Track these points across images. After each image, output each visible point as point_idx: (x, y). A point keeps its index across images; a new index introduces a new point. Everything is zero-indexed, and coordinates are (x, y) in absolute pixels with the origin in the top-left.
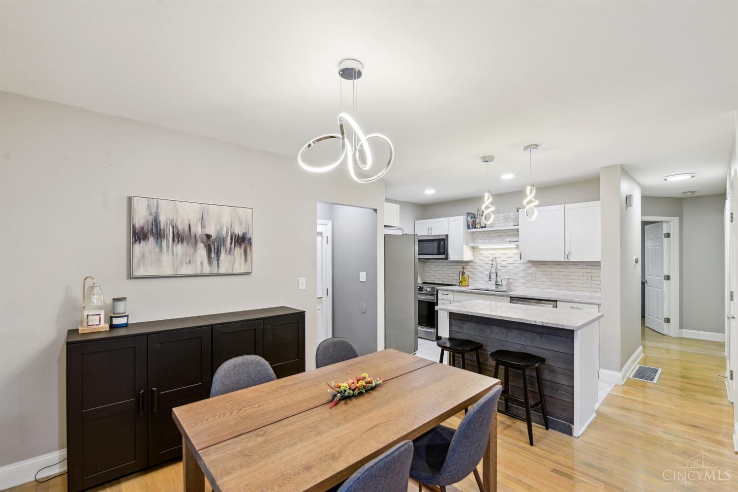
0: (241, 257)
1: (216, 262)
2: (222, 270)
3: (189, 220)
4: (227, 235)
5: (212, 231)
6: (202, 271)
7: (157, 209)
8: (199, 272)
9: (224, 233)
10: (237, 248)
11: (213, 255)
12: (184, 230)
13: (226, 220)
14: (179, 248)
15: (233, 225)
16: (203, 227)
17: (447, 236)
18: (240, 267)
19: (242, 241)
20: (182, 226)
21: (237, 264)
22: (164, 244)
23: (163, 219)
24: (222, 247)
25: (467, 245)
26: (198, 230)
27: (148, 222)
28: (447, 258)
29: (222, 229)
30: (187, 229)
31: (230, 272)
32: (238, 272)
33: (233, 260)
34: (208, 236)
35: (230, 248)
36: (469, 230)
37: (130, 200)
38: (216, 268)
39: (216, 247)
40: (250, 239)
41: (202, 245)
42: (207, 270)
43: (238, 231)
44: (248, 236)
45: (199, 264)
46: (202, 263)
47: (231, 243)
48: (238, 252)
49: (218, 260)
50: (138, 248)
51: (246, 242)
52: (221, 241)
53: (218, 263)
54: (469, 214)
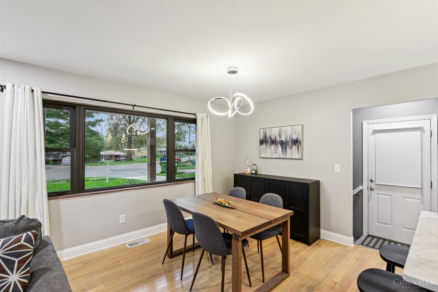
0: (296, 151)
1: (285, 153)
2: (288, 157)
3: (275, 135)
4: (289, 140)
5: (283, 139)
6: (280, 156)
7: (266, 132)
8: (279, 157)
9: (288, 139)
10: (294, 146)
11: (284, 150)
12: (274, 140)
13: (289, 133)
14: (273, 147)
15: (292, 135)
16: (280, 137)
18: (296, 155)
19: (296, 142)
20: (273, 138)
21: (294, 154)
22: (268, 145)
23: (267, 136)
24: (287, 146)
26: (278, 139)
27: (263, 137)
29: (287, 137)
30: (275, 139)
31: (291, 158)
32: (295, 158)
33: (292, 152)
34: (282, 141)
35: (291, 146)
37: (260, 130)
38: (285, 156)
39: (285, 146)
40: (300, 141)
41: (280, 145)
42: (282, 157)
43: (294, 137)
44: (299, 140)
45: (279, 153)
46: (280, 153)
47: (291, 144)
48: (295, 148)
49: (286, 152)
50: (261, 147)
51: (298, 143)
52: (287, 143)
53: (286, 153)
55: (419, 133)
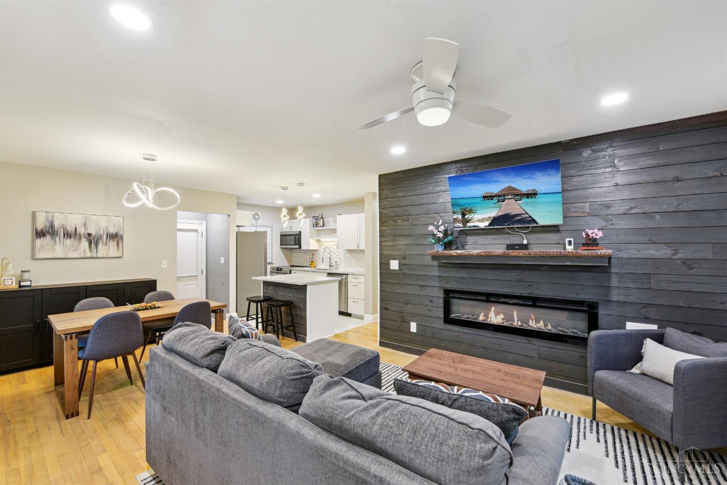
0: (114, 247)
1: (96, 250)
2: (100, 255)
3: (76, 225)
4: (104, 233)
5: (92, 231)
6: (85, 255)
7: (53, 218)
8: (82, 256)
9: (102, 232)
10: (111, 242)
11: (93, 246)
12: (72, 231)
13: (103, 224)
14: (68, 242)
15: (108, 227)
16: (86, 228)
17: (300, 232)
18: (114, 254)
19: (115, 237)
20: (70, 229)
21: (111, 251)
22: (57, 239)
23: (56, 225)
24: (100, 241)
25: (313, 238)
26: (81, 231)
27: (46, 226)
28: (300, 247)
29: (100, 229)
30: (74, 230)
31: (106, 256)
32: (112, 256)
33: (107, 249)
34: (89, 235)
35: (106, 242)
36: (314, 228)
37: (34, 214)
38: (96, 254)
39: (95, 241)
40: (121, 236)
41: (85, 239)
42: (88, 254)
43: (112, 230)
44: (120, 234)
45: (82, 251)
46: (85, 251)
47: (107, 238)
48: (112, 244)
49: (97, 249)
50: (39, 242)
51: (118, 238)
52: (99, 237)
53: (97, 251)
54: (313, 217)
55: (195, 234)
